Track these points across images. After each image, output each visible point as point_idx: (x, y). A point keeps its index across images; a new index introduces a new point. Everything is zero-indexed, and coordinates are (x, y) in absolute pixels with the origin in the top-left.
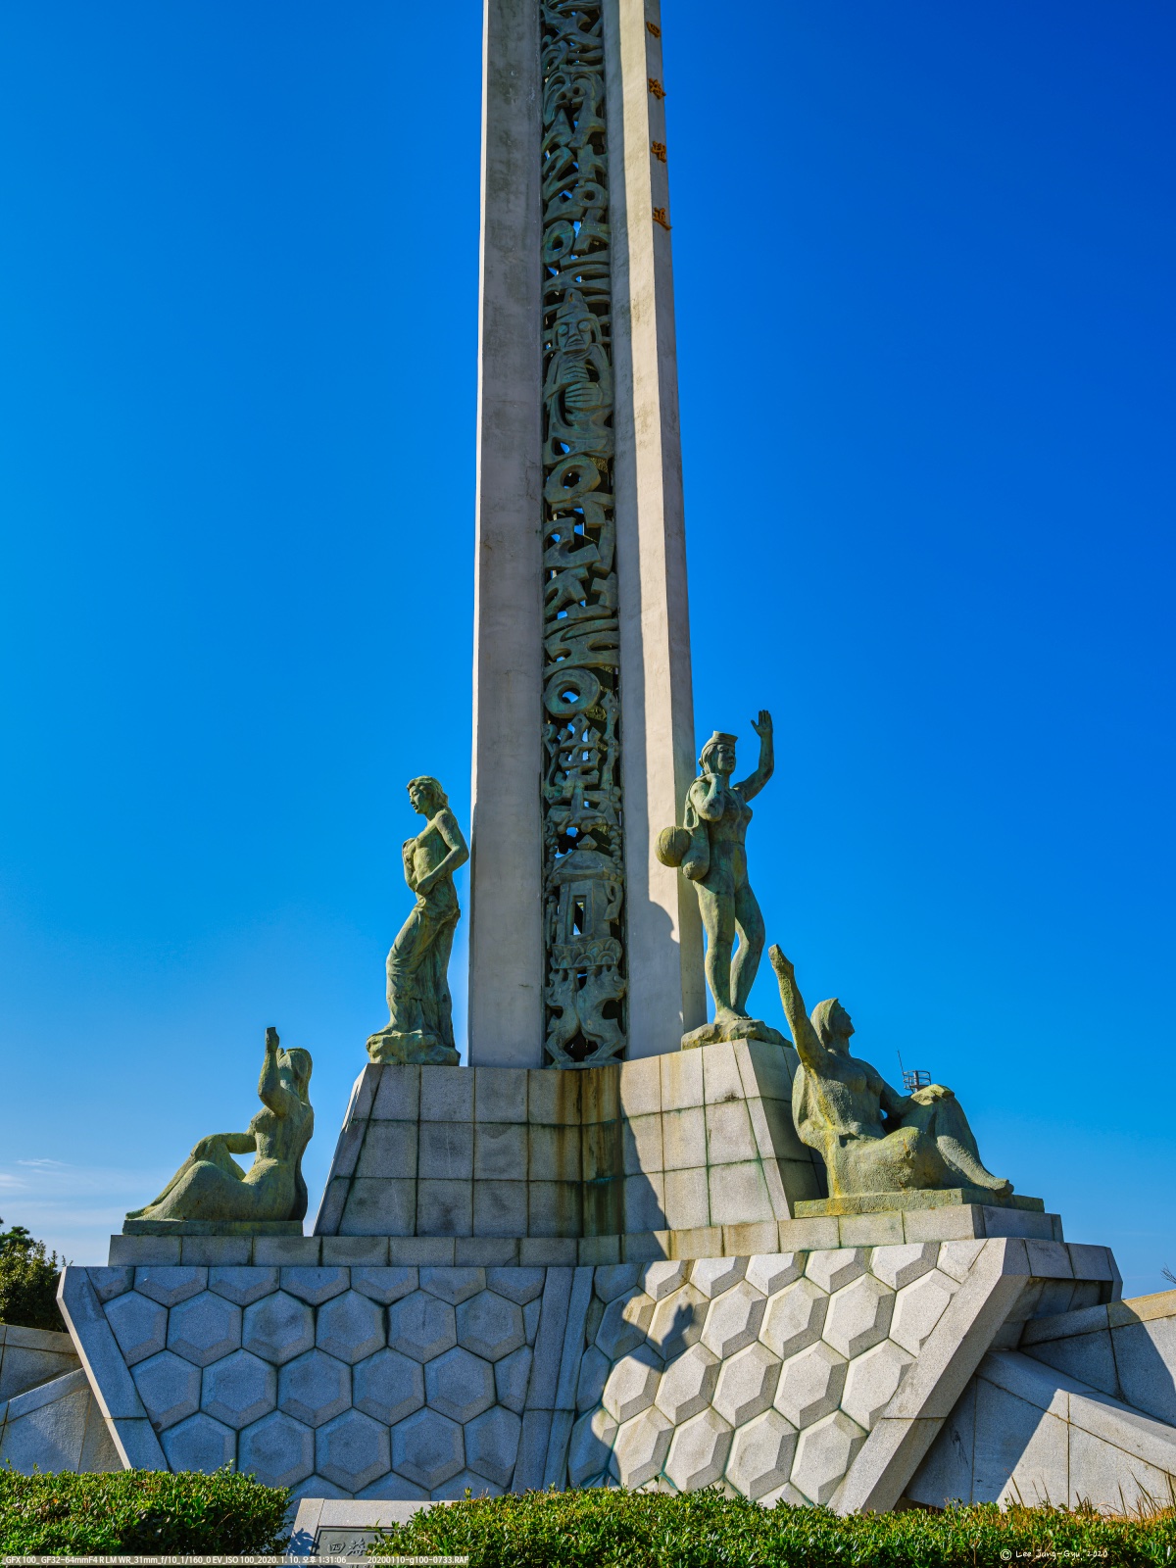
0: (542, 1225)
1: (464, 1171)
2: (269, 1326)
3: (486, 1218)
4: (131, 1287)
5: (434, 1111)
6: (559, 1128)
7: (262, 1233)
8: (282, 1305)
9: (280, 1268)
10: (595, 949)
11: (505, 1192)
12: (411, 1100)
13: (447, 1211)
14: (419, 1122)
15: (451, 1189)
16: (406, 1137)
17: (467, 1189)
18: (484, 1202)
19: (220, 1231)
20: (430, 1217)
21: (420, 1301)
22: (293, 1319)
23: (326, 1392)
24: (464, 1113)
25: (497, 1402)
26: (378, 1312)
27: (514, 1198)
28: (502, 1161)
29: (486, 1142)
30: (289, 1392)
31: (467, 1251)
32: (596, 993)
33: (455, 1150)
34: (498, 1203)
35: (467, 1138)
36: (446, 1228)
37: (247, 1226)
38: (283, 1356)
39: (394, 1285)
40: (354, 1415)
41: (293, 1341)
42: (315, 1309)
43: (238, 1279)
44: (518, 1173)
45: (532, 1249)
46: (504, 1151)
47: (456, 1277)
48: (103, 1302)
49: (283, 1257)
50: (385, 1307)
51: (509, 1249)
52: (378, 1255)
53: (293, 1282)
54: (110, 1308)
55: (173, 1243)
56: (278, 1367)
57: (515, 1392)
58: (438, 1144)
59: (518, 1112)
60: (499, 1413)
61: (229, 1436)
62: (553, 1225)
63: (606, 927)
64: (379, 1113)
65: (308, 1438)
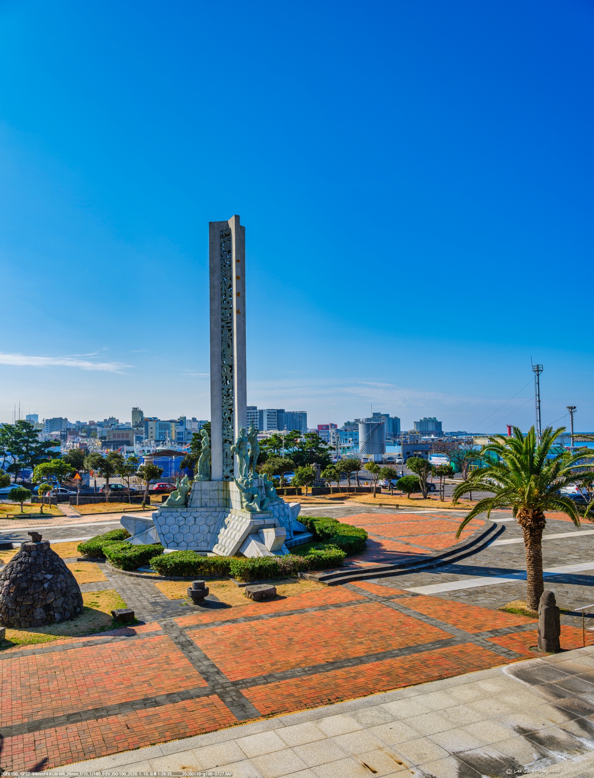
0: (220, 505)
1: (208, 498)
2: (179, 521)
3: (212, 504)
4: (161, 515)
5: (203, 489)
6: (223, 490)
7: (179, 507)
8: (181, 518)
9: (181, 512)
10: (229, 461)
11: (215, 500)
12: (200, 487)
13: (206, 503)
14: (201, 490)
15: (206, 500)
16: (199, 492)
17: (209, 500)
18: (212, 501)
19: (173, 507)
20: (203, 504)
21: (200, 517)
22: (182, 520)
23: (185, 530)
24: (208, 489)
25: (209, 532)
26: (194, 519)
27: (216, 501)
28: (214, 496)
29: (211, 493)
30: (181, 530)
31: (208, 510)
32: (229, 469)
33: (207, 494)
34: (214, 502)
35: (209, 492)
36: (206, 506)
37: (177, 506)
38: (180, 525)
39: (196, 515)
40: (189, 533)
41: (181, 523)
42: (185, 518)
43: (175, 514)
44: (216, 497)
45: (218, 509)
46: (215, 494)
47: (206, 514)
48: (157, 518)
49: (182, 511)
50: (195, 518)
51: (215, 509)
52: (195, 510)
53: (183, 515)
54: (158, 519)
55: (166, 509)
56: (180, 527)
57: (211, 531)
58: (204, 493)
59: (217, 488)
60: (209, 534)
61: (172, 536)
62: (222, 505)
63: (231, 457)
64: (195, 489)
65: (182, 536)
